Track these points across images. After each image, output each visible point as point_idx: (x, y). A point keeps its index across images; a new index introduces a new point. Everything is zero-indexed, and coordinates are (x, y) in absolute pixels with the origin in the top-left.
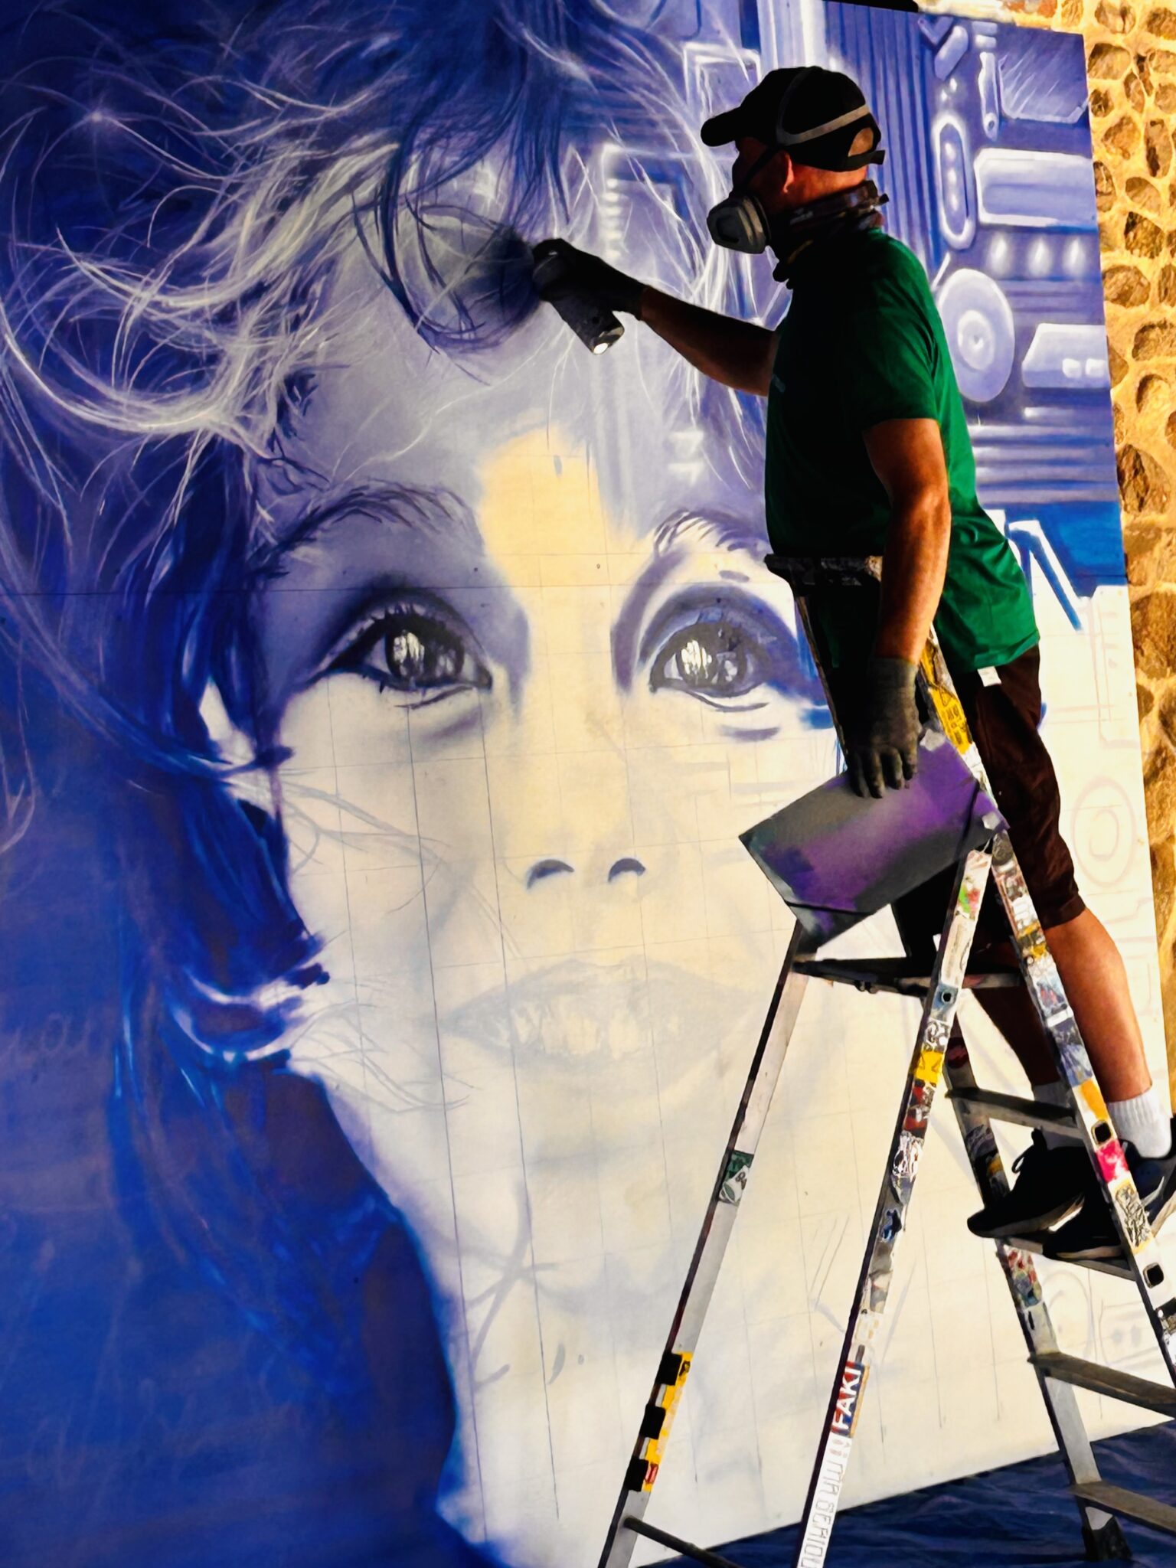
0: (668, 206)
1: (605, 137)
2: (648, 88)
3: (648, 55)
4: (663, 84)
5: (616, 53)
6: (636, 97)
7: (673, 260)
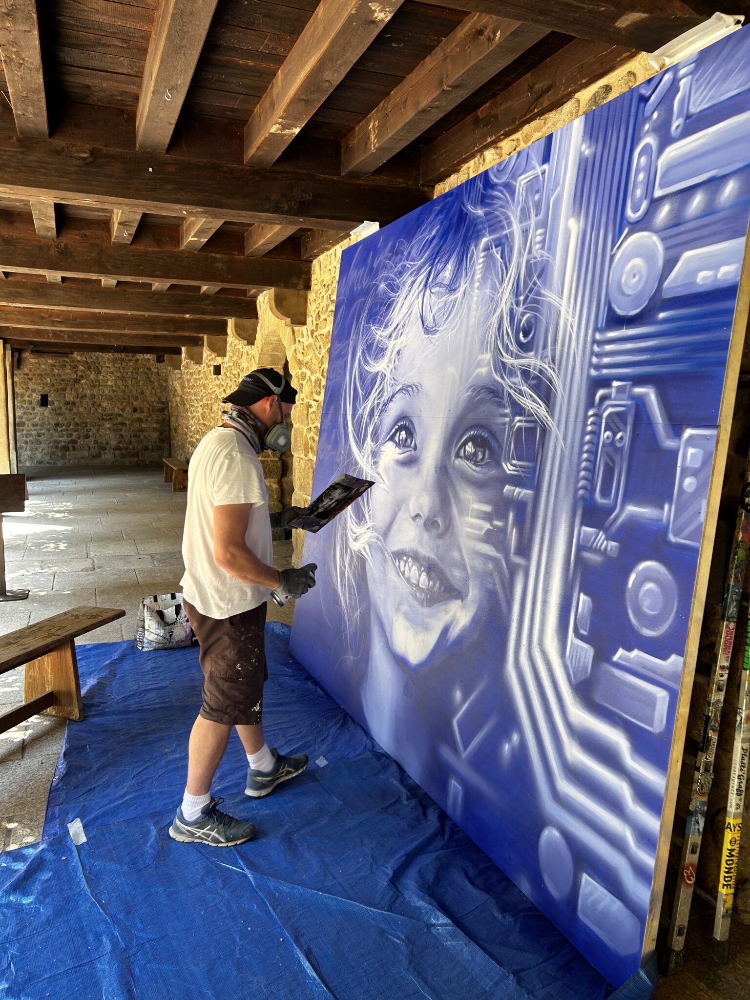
0: (499, 256)
1: (484, 236)
2: (502, 207)
3: (505, 191)
4: (508, 203)
5: (493, 197)
6: (497, 213)
7: (496, 281)
